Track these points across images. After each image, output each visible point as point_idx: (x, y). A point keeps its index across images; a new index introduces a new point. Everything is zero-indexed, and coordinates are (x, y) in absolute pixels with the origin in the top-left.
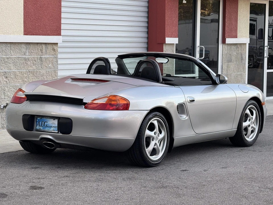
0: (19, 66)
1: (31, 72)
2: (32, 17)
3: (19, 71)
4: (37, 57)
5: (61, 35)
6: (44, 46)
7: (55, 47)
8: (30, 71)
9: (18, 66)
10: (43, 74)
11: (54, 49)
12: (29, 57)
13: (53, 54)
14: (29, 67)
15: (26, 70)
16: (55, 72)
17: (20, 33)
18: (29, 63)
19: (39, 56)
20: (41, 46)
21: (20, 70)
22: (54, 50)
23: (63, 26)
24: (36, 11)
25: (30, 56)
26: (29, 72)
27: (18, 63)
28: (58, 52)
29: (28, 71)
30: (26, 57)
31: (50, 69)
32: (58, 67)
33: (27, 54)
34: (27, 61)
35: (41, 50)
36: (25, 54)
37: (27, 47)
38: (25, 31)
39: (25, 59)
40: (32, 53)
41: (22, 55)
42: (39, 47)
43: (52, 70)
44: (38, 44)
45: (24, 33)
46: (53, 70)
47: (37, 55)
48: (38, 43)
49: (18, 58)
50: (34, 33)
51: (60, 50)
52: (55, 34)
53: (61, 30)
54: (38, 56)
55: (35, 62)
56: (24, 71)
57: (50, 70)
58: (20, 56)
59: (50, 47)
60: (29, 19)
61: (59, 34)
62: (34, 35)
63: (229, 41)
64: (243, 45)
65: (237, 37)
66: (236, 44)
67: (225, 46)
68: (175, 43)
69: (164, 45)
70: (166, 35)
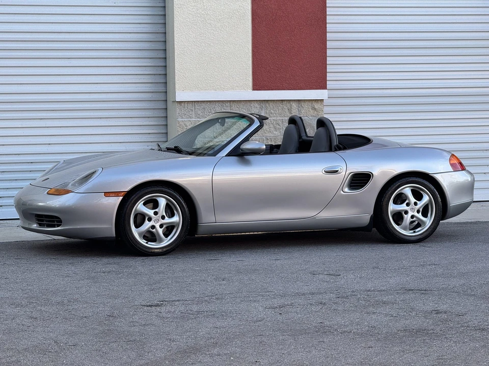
1: (270, 139)
2: (269, 66)
4: (282, 119)
5: (327, 88)
6: (294, 105)
7: (317, 106)
8: (268, 138)
13: (314, 115)
14: (266, 133)
15: (260, 137)
17: (246, 88)
18: (266, 127)
20: (288, 105)
22: (314, 109)
23: (329, 76)
24: (276, 57)
28: (323, 112)
29: (264, 138)
35: (288, 110)
37: (262, 106)
40: (272, 113)
42: (285, 106)
44: (282, 102)
45: (254, 88)
47: (280, 117)
48: (282, 101)
50: (273, 88)
51: (327, 109)
52: (314, 87)
53: (326, 81)
55: (278, 126)
56: (257, 138)
59: (305, 105)
60: (264, 69)
61: (323, 86)
62: (272, 90)
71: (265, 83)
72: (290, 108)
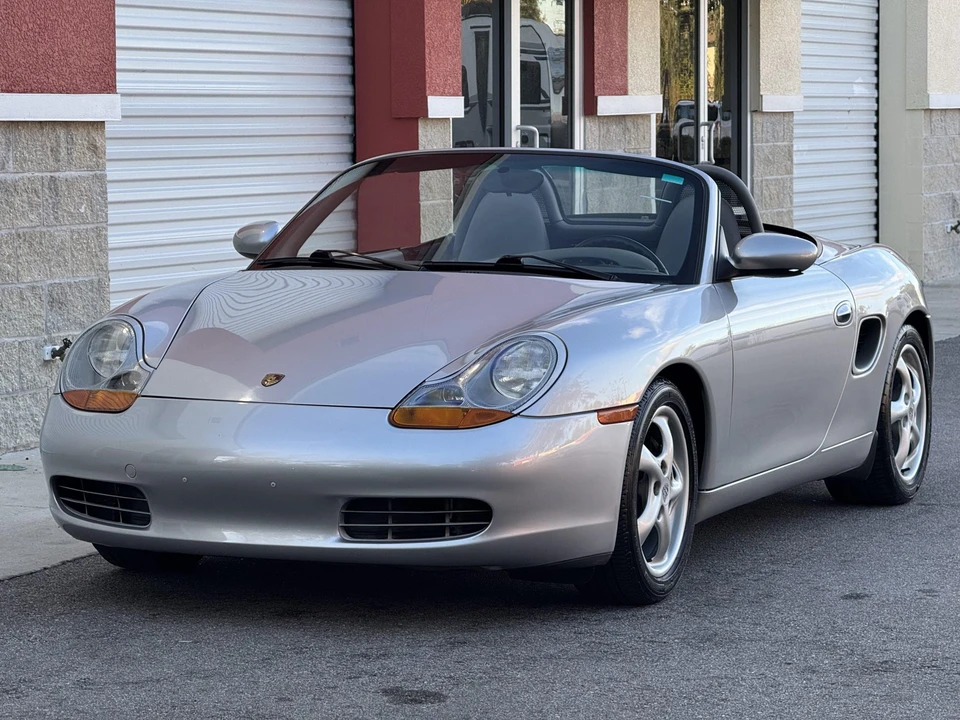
1: (24, 235)
2: (26, 22)
4: (42, 178)
5: (117, 90)
6: (62, 133)
7: (98, 140)
8: (21, 231)
10: (62, 242)
11: (95, 147)
12: (17, 176)
13: (92, 164)
14: (17, 219)
15: (7, 231)
16: (99, 236)
18: (17, 201)
19: (49, 174)
20: (52, 136)
22: (93, 148)
25: (20, 175)
26: (19, 235)
28: (107, 157)
29: (13, 232)
30: (9, 177)
31: (84, 223)
32: (106, 214)
33: (11, 165)
34: (12, 195)
35: (52, 151)
36: (3, 167)
37: (9, 139)
38: (3, 75)
39: (7, 188)
40: (25, 161)
42: (47, 139)
43: (89, 226)
44: (42, 128)
46: (92, 226)
47: (39, 171)
48: (42, 124)
51: (112, 149)
52: (98, 86)
53: (115, 69)
54: (44, 174)
55: (36, 199)
56: (3, 232)
57: (82, 227)
59: (80, 138)
60: (16, 29)
61: (110, 88)
62: (32, 92)
63: (607, 105)
64: (640, 121)
65: (626, 93)
66: (621, 119)
67: (593, 125)
68: (451, 117)
69: (421, 124)
70: (428, 85)
71: (20, 70)
72: (55, 144)
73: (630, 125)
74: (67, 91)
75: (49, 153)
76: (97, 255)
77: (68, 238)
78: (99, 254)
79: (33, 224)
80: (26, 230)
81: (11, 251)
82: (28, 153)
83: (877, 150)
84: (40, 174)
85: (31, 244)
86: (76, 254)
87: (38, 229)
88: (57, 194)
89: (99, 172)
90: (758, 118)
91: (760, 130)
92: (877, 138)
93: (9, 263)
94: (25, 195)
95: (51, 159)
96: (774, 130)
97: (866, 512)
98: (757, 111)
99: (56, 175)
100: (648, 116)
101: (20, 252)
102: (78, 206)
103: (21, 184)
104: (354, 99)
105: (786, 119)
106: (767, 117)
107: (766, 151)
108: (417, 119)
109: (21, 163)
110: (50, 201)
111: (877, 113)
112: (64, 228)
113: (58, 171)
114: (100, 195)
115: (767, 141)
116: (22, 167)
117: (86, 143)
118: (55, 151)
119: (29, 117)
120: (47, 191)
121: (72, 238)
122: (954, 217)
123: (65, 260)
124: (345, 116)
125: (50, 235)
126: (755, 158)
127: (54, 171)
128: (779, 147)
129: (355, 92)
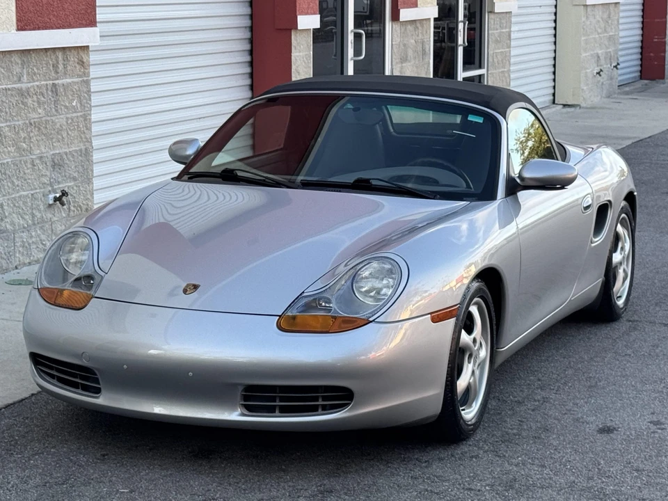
0: (9, 113)
1: (35, 124)
3: (8, 124)
4: (47, 85)
5: (97, 24)
6: (60, 55)
7: (85, 57)
8: (32, 121)
9: (6, 113)
10: (61, 126)
11: (83, 62)
12: (29, 85)
13: (81, 73)
14: (30, 113)
15: (23, 122)
16: (85, 120)
17: (8, 27)
18: (29, 101)
19: (51, 82)
20: (54, 58)
21: (10, 121)
22: (81, 63)
25: (31, 84)
26: (31, 124)
27: (5, 104)
30: (24, 86)
31: (75, 112)
32: (90, 100)
33: (25, 78)
34: (26, 98)
35: (53, 66)
36: (20, 80)
37: (24, 61)
38: (18, 20)
39: (22, 93)
40: (35, 74)
41: (15, 83)
42: (50, 59)
43: (79, 114)
44: (46, 52)
45: (18, 26)
46: (81, 114)
47: (45, 80)
48: (46, 50)
49: (4, 91)
50: (39, 25)
52: (84, 22)
53: (95, 11)
54: (48, 82)
55: (43, 99)
56: (20, 123)
57: (75, 115)
58: (9, 86)
59: (72, 57)
61: (92, 23)
62: (39, 29)
63: (405, 14)
64: (424, 22)
65: (416, 6)
66: (413, 22)
67: (397, 26)
68: (312, 28)
69: (293, 33)
70: (297, 9)
71: (30, 15)
72: (55, 62)
73: (418, 25)
74: (63, 27)
75: (51, 68)
76: (84, 133)
77: (65, 123)
78: (86, 131)
79: (41, 116)
80: (35, 120)
81: (26, 135)
82: (38, 69)
83: (555, 28)
84: (45, 83)
85: (39, 129)
86: (70, 133)
87: (44, 119)
88: (57, 95)
89: (85, 78)
90: (492, 16)
91: (493, 23)
92: (555, 21)
93: (25, 142)
94: (35, 97)
95: (53, 72)
96: (501, 23)
97: (594, 329)
98: (492, 12)
99: (56, 82)
100: (430, 19)
101: (32, 134)
102: (70, 102)
103: (32, 90)
104: (251, 16)
105: (508, 15)
106: (496, 15)
107: (496, 35)
108: (290, 30)
109: (32, 77)
110: (52, 99)
111: (556, 6)
112: (61, 116)
113: (57, 79)
114: (86, 93)
115: (497, 29)
116: (33, 79)
117: (76, 60)
118: (55, 66)
119: (38, 45)
120: (50, 93)
121: (67, 123)
122: (598, 66)
123: (63, 138)
124: (246, 27)
125: (53, 122)
126: (490, 40)
127: (55, 80)
128: (503, 32)
129: (252, 12)
